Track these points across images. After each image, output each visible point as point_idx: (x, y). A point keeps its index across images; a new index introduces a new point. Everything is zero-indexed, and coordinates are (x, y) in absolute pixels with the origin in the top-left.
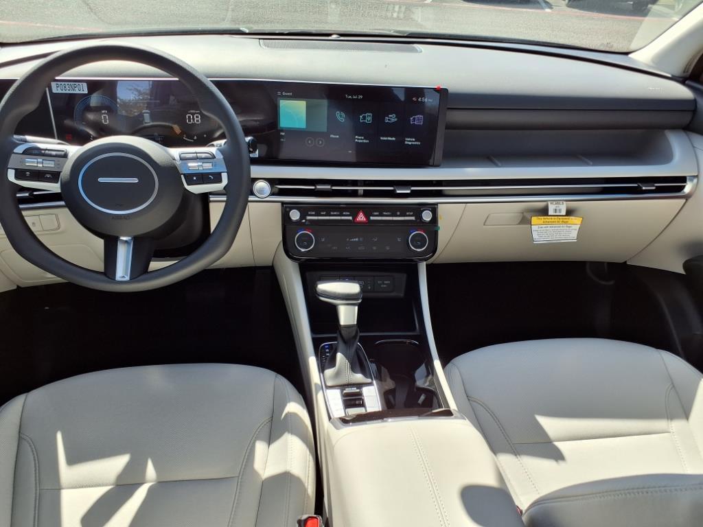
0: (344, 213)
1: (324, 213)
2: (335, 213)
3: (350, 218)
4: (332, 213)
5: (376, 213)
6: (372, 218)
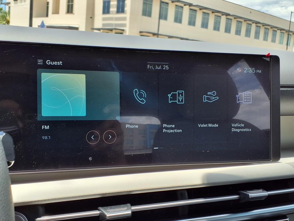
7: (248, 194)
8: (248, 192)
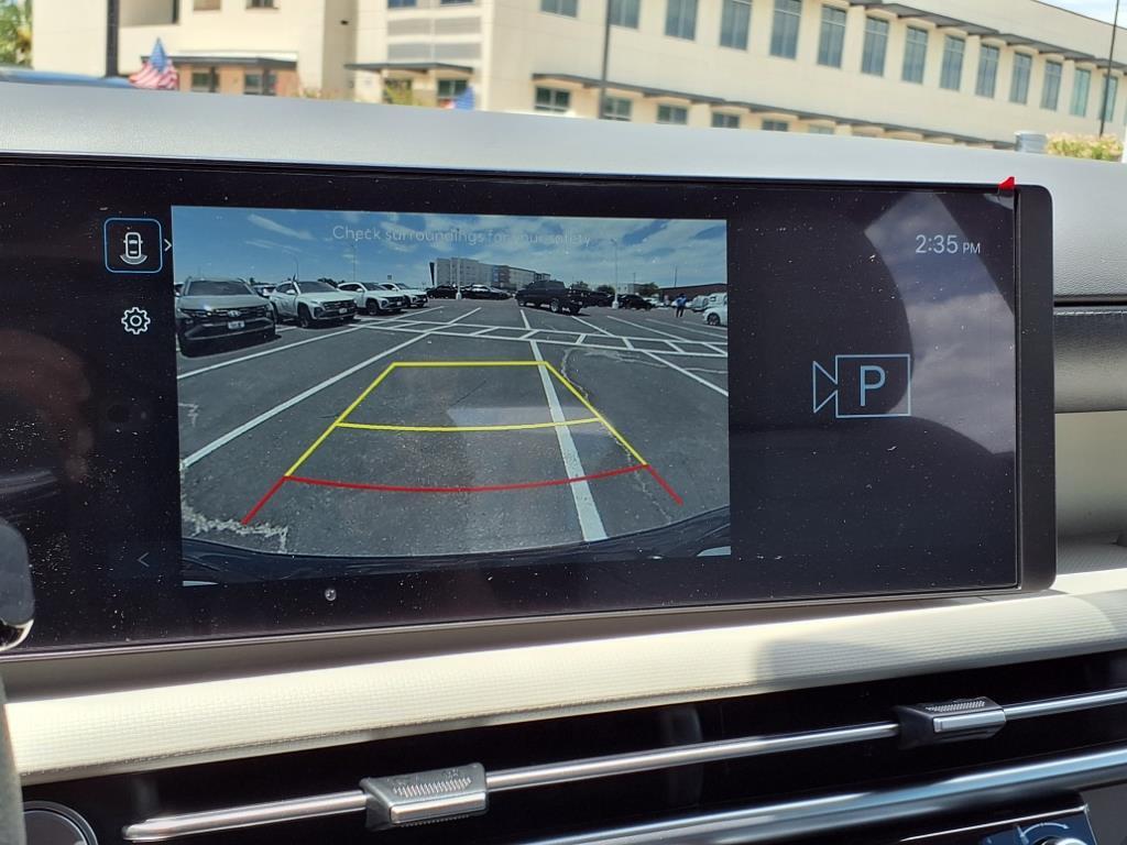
7: (931, 716)
8: (932, 712)
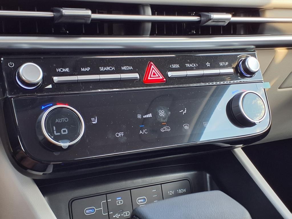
0: (124, 68)
1: (88, 69)
2: (108, 68)
3: (136, 75)
4: (102, 69)
5: (174, 66)
6: (170, 74)
